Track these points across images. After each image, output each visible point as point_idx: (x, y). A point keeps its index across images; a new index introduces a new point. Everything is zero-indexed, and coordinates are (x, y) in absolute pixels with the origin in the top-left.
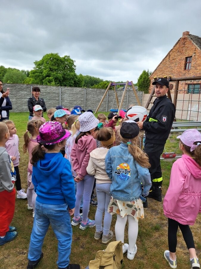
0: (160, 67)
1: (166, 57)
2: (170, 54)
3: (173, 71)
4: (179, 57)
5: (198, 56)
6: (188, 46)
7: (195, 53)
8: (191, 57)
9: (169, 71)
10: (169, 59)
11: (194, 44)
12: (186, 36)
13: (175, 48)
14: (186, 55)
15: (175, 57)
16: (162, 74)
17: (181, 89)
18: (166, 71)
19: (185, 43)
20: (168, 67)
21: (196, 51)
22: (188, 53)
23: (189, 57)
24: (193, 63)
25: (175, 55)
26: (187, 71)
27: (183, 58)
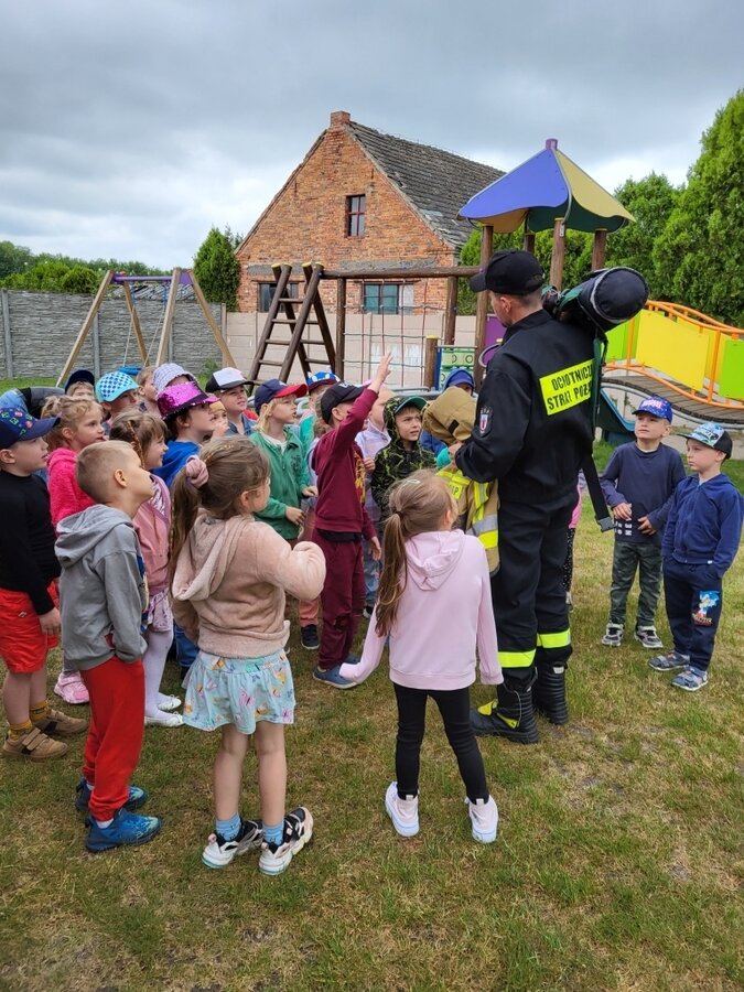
0: (268, 220)
1: (285, 189)
2: (298, 179)
4: (326, 192)
5: (383, 195)
7: (373, 185)
8: (364, 195)
9: (298, 237)
10: (296, 196)
11: (369, 156)
12: (343, 128)
14: (347, 189)
15: (314, 194)
16: (278, 244)
18: (291, 238)
19: (342, 150)
20: (293, 225)
21: (374, 180)
22: (352, 182)
23: (355, 196)
24: (370, 216)
25: (314, 185)
26: (353, 241)
27: (340, 198)
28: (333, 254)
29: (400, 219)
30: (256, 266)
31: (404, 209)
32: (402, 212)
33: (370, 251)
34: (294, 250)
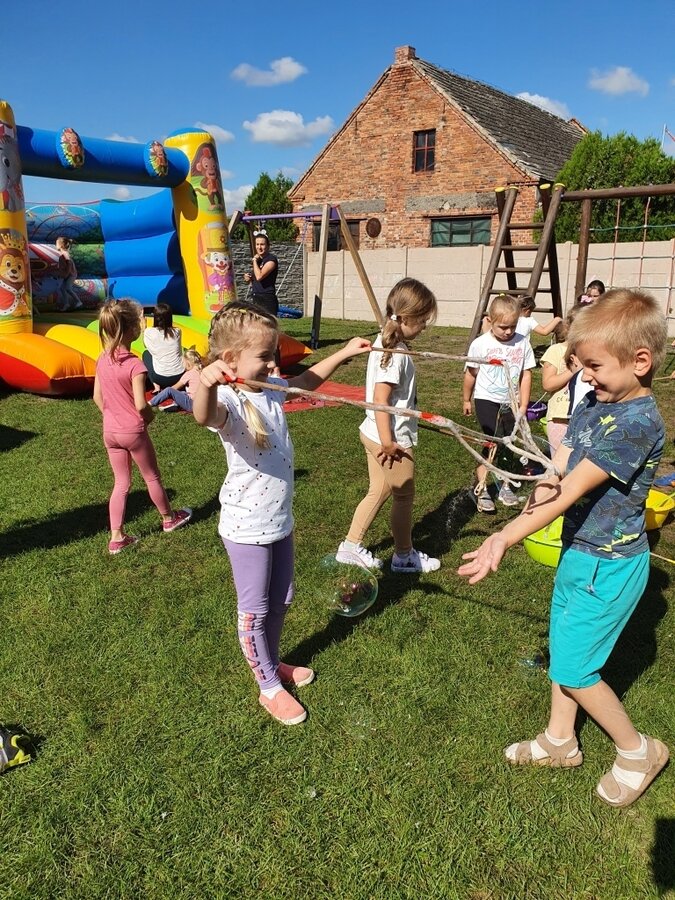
0: (325, 159)
1: (344, 128)
2: (359, 118)
3: (376, 175)
4: (391, 129)
5: (457, 129)
6: (419, 95)
7: (444, 119)
8: (434, 130)
9: (359, 175)
10: (356, 134)
11: (440, 90)
12: (409, 63)
13: (375, 98)
14: (414, 124)
15: (378, 131)
16: (335, 184)
17: (409, 232)
18: (351, 176)
19: (409, 85)
20: (354, 163)
21: (446, 114)
22: (420, 118)
23: (424, 132)
24: (440, 151)
25: (378, 122)
26: (422, 176)
27: (408, 134)
28: (398, 189)
29: (475, 153)
31: (480, 142)
32: (478, 145)
33: (441, 186)
34: (355, 188)
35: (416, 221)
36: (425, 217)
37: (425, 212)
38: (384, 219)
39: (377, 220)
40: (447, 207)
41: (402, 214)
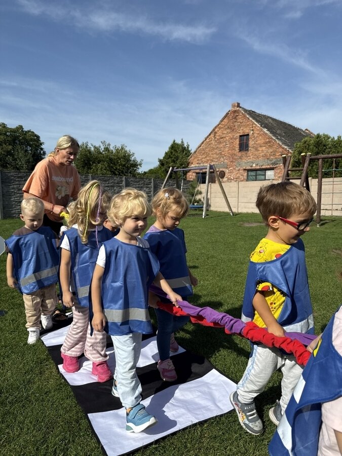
0: (201, 147)
1: (210, 135)
2: (216, 130)
3: (223, 153)
4: (230, 135)
5: (258, 134)
6: (242, 121)
7: (253, 130)
8: (248, 135)
9: (216, 153)
10: (215, 137)
11: (251, 119)
12: (238, 109)
13: (223, 123)
14: (240, 132)
15: (224, 135)
16: (206, 157)
17: (238, 175)
18: (213, 154)
19: (237, 117)
20: (214, 149)
21: (254, 128)
22: (242, 130)
23: (244, 136)
24: (251, 143)
25: (224, 132)
26: (243, 153)
27: (237, 136)
28: (233, 159)
29: (266, 143)
30: (196, 167)
31: (269, 139)
32: (268, 140)
33: (251, 157)
34: (214, 158)
35: (241, 171)
36: (245, 170)
37: (244, 167)
38: (227, 171)
39: (223, 171)
40: (254, 165)
41: (235, 169)
